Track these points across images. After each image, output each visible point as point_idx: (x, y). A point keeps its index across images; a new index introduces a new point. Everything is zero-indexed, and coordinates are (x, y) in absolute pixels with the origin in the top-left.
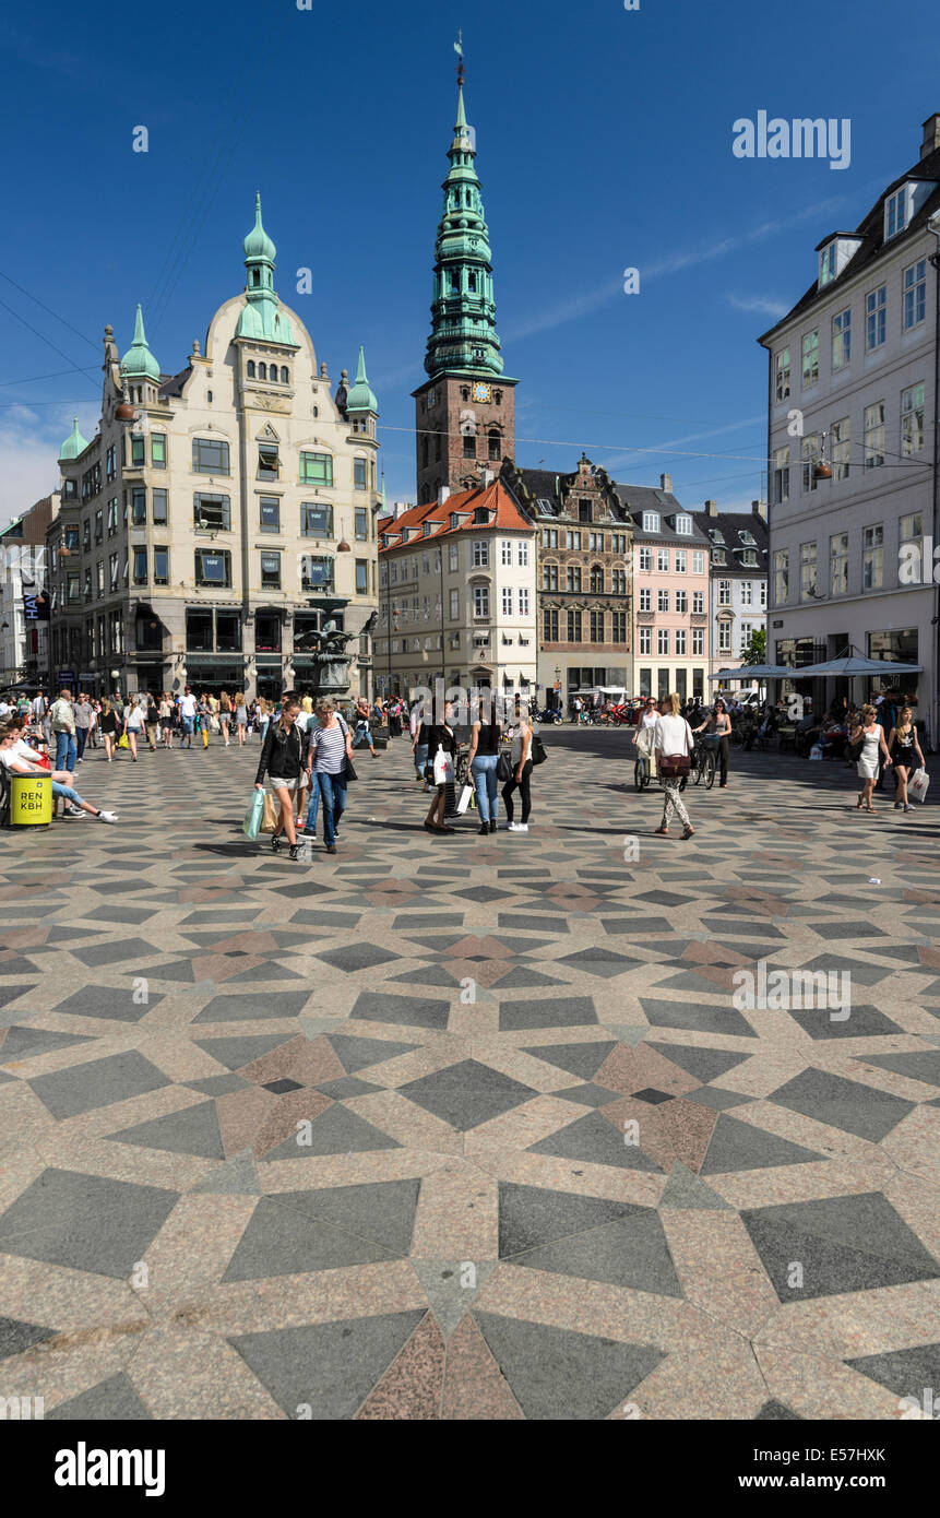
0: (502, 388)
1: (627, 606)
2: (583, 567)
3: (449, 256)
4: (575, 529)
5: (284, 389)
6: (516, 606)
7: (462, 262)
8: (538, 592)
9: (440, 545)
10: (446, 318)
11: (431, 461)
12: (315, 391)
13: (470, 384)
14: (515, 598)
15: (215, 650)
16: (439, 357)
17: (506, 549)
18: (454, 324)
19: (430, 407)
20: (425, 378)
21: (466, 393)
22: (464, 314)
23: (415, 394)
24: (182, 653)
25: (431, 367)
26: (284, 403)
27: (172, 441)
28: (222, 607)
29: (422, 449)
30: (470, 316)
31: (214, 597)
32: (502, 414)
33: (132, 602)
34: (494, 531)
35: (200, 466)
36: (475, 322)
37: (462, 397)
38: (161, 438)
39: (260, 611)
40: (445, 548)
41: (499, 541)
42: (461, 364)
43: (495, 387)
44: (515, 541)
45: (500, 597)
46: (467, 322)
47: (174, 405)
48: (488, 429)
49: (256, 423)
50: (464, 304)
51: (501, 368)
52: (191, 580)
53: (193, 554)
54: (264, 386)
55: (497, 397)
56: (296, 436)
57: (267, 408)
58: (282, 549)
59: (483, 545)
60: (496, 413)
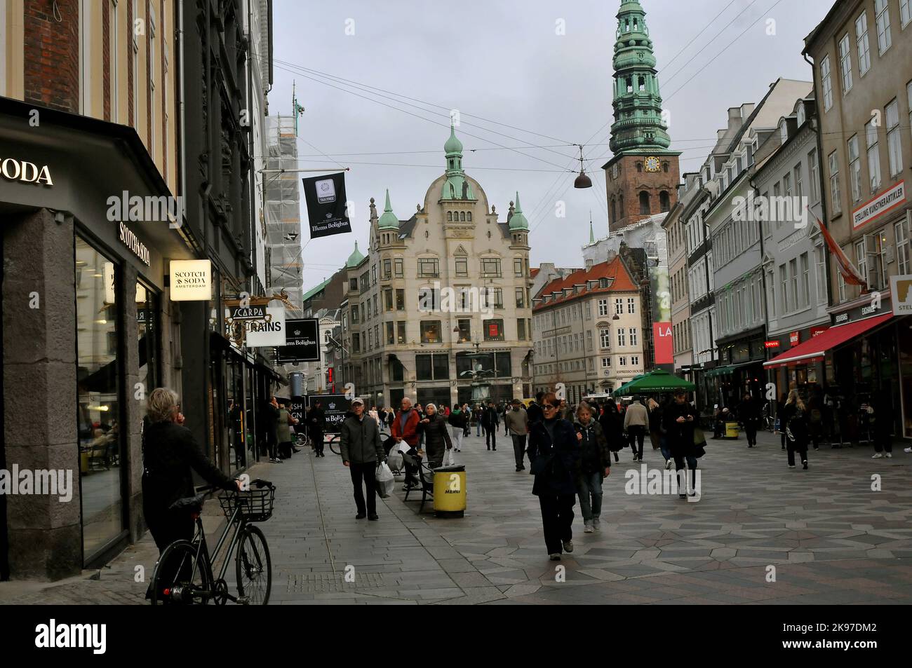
0: (668, 159)
3: (623, 66)
5: (470, 225)
6: (627, 340)
7: (632, 70)
8: (643, 330)
9: (580, 302)
10: (623, 111)
11: (618, 218)
12: (488, 222)
13: (641, 158)
14: (627, 335)
15: (433, 378)
16: (618, 141)
17: (619, 303)
18: (629, 115)
19: (614, 177)
20: (611, 155)
21: (639, 166)
22: (635, 108)
23: (604, 167)
24: (414, 382)
25: (614, 148)
26: (470, 232)
27: (406, 261)
28: (436, 353)
29: (611, 209)
30: (640, 108)
31: (433, 347)
32: (669, 179)
33: (386, 354)
34: (611, 292)
35: (422, 275)
36: (645, 113)
37: (636, 170)
38: (400, 261)
39: (458, 355)
40: (583, 303)
41: (614, 298)
42: (635, 144)
43: (663, 159)
44: (625, 298)
45: (616, 335)
46: (639, 113)
47: (407, 243)
48: (659, 191)
49: (454, 246)
50: (635, 100)
52: (418, 339)
53: (419, 324)
54: (457, 225)
55: (665, 166)
56: (478, 251)
57: (460, 237)
58: (471, 317)
59: (605, 302)
60: (665, 179)
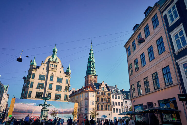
0: (96, 76)
1: (110, 104)
2: (103, 98)
3: (89, 61)
4: (102, 92)
5: (56, 68)
6: (92, 104)
7: (91, 62)
8: (95, 101)
10: (89, 68)
12: (61, 69)
14: (92, 102)
16: (88, 73)
17: (91, 94)
19: (86, 79)
21: (91, 77)
23: (85, 77)
26: (55, 70)
27: (36, 74)
34: (89, 91)
35: (40, 79)
36: (93, 69)
38: (34, 74)
41: (89, 93)
44: (92, 93)
45: (89, 102)
46: (91, 68)
47: (37, 70)
49: (50, 73)
50: (91, 66)
51: (96, 74)
52: (35, 97)
53: (36, 93)
54: (53, 68)
55: (95, 77)
56: (57, 75)
57: (52, 71)
58: (52, 92)
59: (87, 94)
60: (95, 80)
